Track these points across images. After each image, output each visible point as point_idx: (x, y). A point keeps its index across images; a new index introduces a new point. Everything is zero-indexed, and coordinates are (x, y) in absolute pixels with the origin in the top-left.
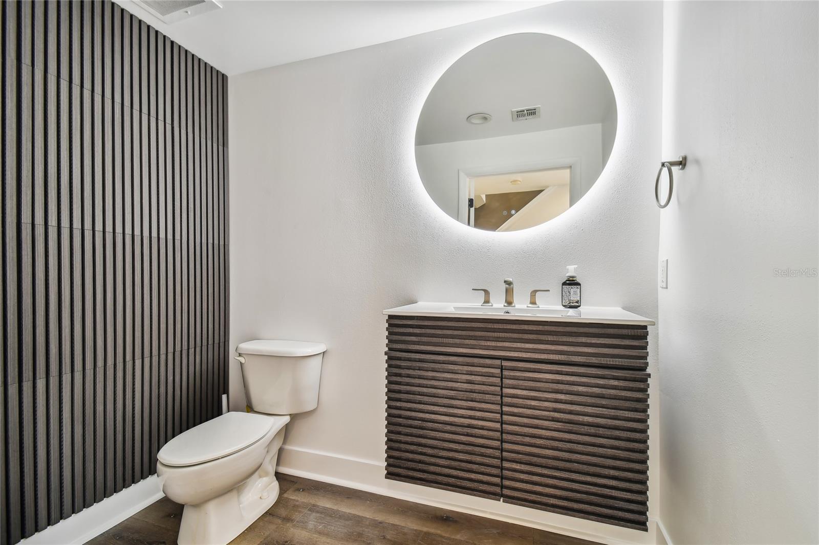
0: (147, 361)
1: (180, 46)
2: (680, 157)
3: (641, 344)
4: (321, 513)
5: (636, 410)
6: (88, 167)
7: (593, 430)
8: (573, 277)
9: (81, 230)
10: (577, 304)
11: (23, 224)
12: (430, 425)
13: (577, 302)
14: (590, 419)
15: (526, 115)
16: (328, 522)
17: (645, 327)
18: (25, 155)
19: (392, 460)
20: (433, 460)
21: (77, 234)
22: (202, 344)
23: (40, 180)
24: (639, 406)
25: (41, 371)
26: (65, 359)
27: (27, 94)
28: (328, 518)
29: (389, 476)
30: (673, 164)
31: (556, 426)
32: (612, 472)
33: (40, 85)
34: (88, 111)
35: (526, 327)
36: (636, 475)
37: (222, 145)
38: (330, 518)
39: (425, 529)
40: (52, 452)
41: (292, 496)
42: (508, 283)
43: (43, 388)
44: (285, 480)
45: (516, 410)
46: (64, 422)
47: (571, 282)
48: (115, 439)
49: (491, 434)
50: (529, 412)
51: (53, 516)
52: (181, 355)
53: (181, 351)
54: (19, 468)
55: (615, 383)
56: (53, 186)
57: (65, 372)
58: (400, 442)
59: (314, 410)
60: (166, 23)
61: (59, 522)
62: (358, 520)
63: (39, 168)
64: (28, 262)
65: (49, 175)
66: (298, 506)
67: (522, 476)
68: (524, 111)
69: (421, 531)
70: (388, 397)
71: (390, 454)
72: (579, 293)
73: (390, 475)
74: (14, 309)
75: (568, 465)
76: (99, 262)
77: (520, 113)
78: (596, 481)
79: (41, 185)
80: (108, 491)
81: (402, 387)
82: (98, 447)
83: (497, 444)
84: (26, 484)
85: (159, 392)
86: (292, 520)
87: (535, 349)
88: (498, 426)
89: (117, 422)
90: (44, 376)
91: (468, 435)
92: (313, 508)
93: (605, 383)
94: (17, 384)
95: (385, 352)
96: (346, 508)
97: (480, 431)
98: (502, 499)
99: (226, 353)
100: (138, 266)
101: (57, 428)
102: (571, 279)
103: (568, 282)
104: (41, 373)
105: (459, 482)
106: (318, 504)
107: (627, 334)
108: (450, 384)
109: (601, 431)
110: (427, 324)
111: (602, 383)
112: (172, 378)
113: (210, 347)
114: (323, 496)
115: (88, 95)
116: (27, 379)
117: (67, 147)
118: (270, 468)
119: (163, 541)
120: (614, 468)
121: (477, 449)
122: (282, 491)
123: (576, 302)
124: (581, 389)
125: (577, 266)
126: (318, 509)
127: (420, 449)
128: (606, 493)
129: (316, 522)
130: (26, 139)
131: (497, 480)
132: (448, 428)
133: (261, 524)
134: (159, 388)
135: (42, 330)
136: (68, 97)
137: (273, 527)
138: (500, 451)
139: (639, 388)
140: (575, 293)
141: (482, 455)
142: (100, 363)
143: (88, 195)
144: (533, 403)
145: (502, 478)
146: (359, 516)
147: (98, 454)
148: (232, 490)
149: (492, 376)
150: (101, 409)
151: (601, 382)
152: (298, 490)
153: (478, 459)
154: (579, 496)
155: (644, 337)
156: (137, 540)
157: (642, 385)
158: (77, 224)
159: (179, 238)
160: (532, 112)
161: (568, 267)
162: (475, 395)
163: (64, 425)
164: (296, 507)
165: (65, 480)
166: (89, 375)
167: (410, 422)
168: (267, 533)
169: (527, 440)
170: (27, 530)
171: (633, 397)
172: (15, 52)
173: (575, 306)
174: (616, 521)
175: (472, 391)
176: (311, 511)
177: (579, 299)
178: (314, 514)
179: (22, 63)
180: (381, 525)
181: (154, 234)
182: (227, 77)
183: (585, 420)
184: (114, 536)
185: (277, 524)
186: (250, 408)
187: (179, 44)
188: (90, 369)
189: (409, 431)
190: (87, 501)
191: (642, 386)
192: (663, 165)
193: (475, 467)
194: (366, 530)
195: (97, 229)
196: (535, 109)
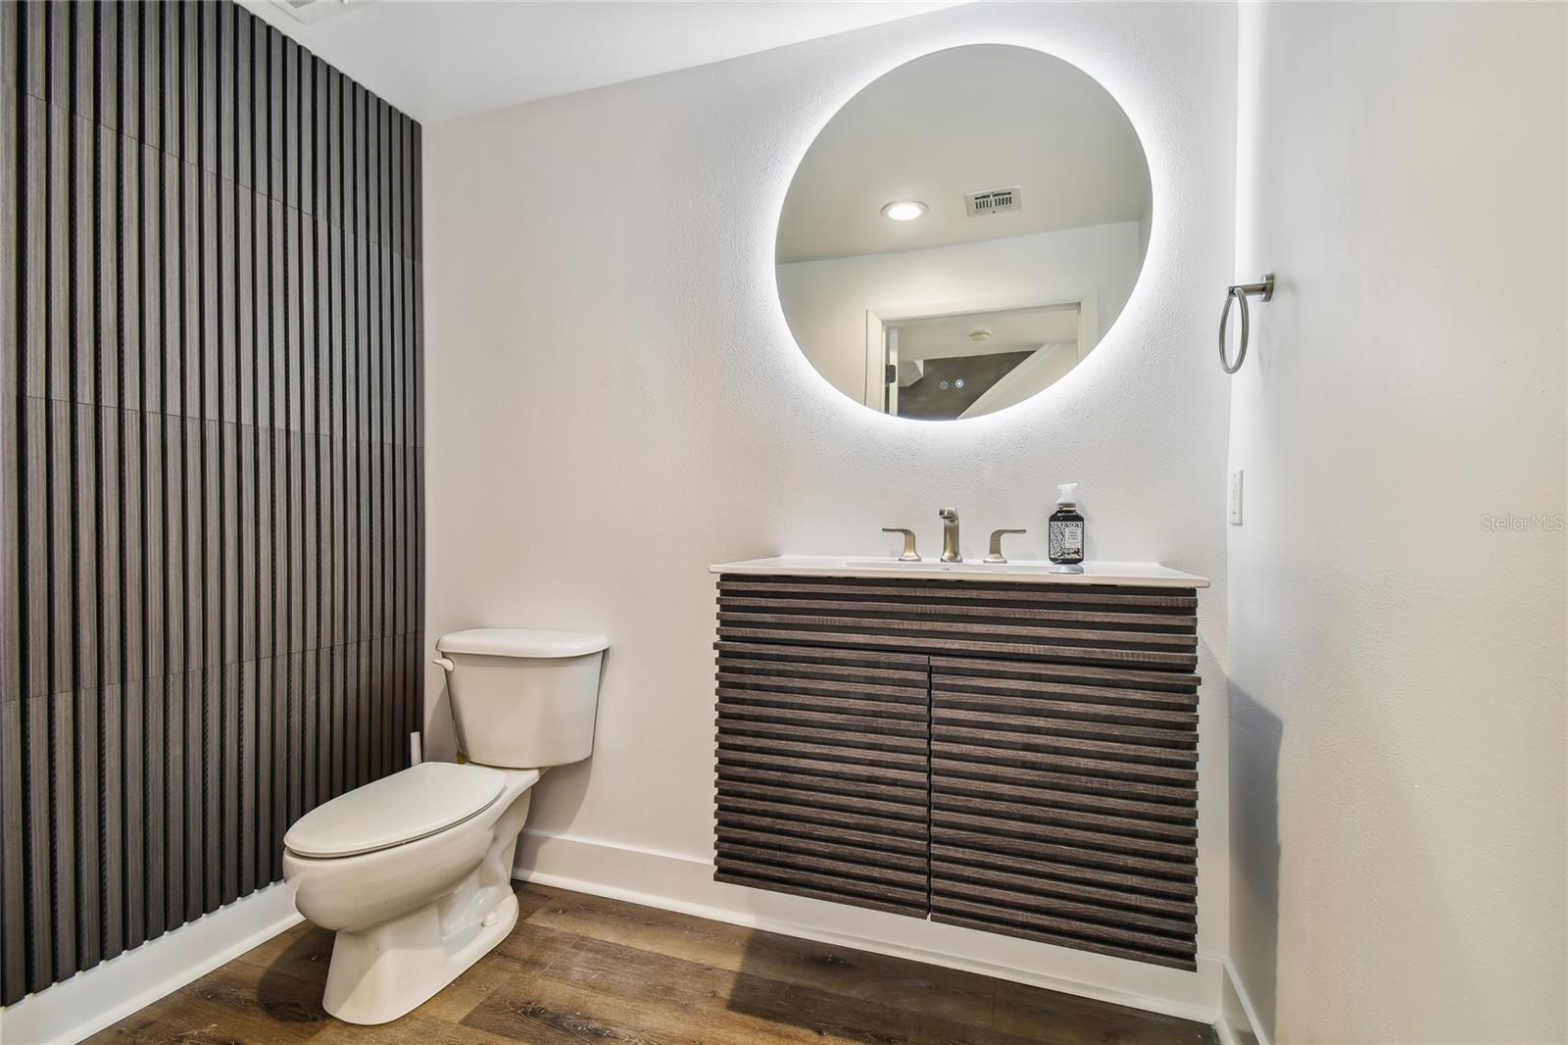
0: (266, 665)
1: (329, 67)
2: (1262, 278)
3: (1184, 624)
4: (597, 952)
5: (1175, 745)
6: (153, 293)
7: (1095, 783)
8: (1070, 505)
9: (139, 413)
10: (1076, 556)
11: (28, 399)
12: (797, 778)
13: (1077, 552)
14: (1091, 764)
15: (993, 204)
16: (609, 968)
17: (1192, 592)
18: (32, 268)
19: (727, 845)
20: (802, 844)
21: (132, 420)
22: (371, 636)
23: (62, 316)
24: (1181, 736)
25: (64, 677)
26: (109, 656)
27: (36, 152)
28: (610, 961)
29: (721, 875)
30: (1250, 290)
31: (1029, 778)
32: (1132, 861)
33: (61, 136)
34: (152, 188)
35: (974, 594)
36: (1175, 865)
37: (411, 256)
38: (614, 961)
39: (791, 980)
40: (84, 831)
41: (540, 921)
42: (951, 517)
43: (66, 709)
44: (530, 893)
45: (955, 748)
46: (107, 776)
47: (1067, 515)
48: (204, 810)
49: (909, 793)
50: (979, 751)
51: (86, 954)
52: (332, 655)
53: (332, 648)
54: (21, 859)
55: (1138, 695)
56: (86, 328)
57: (110, 679)
58: (742, 811)
59: (585, 760)
60: (301, 22)
61: (98, 964)
62: (666, 964)
63: (59, 295)
64: (38, 472)
65: (79, 308)
66: (553, 940)
67: (968, 871)
68: (989, 196)
69: (783, 984)
70: (720, 728)
71: (725, 834)
72: (1080, 535)
73: (724, 874)
74: (12, 558)
75: (1051, 849)
76: (173, 475)
77: (981, 200)
78: (1100, 880)
79: (62, 325)
80: (191, 910)
81: (746, 707)
82: (171, 825)
83: (921, 811)
84: (34, 890)
85: (288, 724)
86: (541, 965)
87: (991, 634)
88: (922, 778)
89: (209, 778)
90: (70, 688)
91: (868, 796)
92: (581, 943)
93: (1118, 696)
94: (19, 701)
95: (714, 644)
96: (643, 943)
97: (891, 788)
98: (929, 916)
99: (418, 655)
100: (249, 485)
101: (94, 785)
102: (1065, 509)
103: (1059, 515)
104: (64, 681)
105: (850, 884)
106: (591, 936)
107: (1158, 604)
108: (835, 702)
109: (1111, 785)
110: (792, 590)
111: (1112, 695)
112: (314, 698)
113: (388, 641)
114: (603, 923)
115: (152, 158)
116: (37, 692)
117: (112, 254)
118: (503, 869)
119: (296, 1001)
120: (1135, 853)
121: (884, 822)
122: (524, 912)
123: (1075, 552)
124: (1074, 707)
125: (1076, 484)
126: (591, 944)
127: (780, 824)
128: (1119, 900)
129: (588, 968)
130: (36, 239)
131: (922, 879)
132: (831, 783)
133: (482, 971)
134: (289, 717)
135: (65, 600)
136: (115, 160)
137: (504, 977)
138: (926, 826)
139: (1181, 705)
140: (1073, 535)
141: (894, 833)
142: (176, 666)
143: (153, 347)
144: (988, 735)
145: (930, 874)
146: (668, 957)
147: (171, 838)
148: (426, 905)
149: (914, 684)
150: (177, 753)
151: (1111, 693)
152: (555, 911)
153: (886, 840)
154: (1071, 906)
155: (1190, 610)
156: (246, 1001)
157: (1184, 699)
158: (131, 402)
159: (327, 433)
160: (1004, 199)
161: (1059, 487)
162: (880, 722)
163: (107, 782)
164: (549, 942)
165: (108, 884)
166: (155, 688)
167: (762, 774)
168: (493, 988)
169: (976, 803)
170: (36, 977)
171: (1170, 722)
172: (15, 73)
173: (1073, 560)
174: (1140, 953)
175: (875, 714)
176: (578, 949)
177: (1080, 547)
178: (583, 954)
179: (27, 94)
180: (709, 972)
181: (280, 423)
182: (420, 126)
183: (1082, 766)
184: (202, 993)
185: (511, 972)
186: (463, 757)
187: (328, 62)
188: (156, 677)
189: (757, 791)
190: (151, 926)
191: (1186, 702)
192: (1232, 292)
193: (879, 855)
194: (680, 981)
195: (169, 411)
196: (1009, 193)
